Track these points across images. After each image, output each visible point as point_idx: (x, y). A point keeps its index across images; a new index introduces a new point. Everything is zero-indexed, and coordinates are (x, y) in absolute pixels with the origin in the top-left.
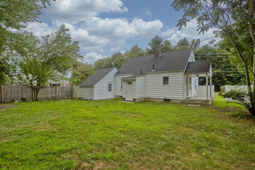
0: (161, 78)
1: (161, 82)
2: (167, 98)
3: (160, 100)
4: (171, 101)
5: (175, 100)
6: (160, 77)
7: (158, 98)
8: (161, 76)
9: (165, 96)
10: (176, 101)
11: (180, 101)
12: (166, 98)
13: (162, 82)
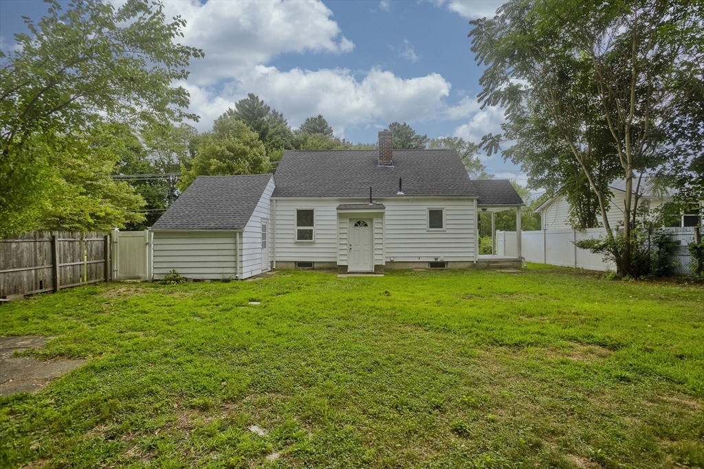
0: (425, 213)
1: (425, 222)
2: (439, 260)
3: (422, 265)
4: (449, 266)
5: (457, 263)
6: (421, 210)
7: (417, 260)
8: (425, 208)
9: (436, 255)
10: (461, 266)
11: (468, 264)
12: (436, 259)
13: (427, 222)
